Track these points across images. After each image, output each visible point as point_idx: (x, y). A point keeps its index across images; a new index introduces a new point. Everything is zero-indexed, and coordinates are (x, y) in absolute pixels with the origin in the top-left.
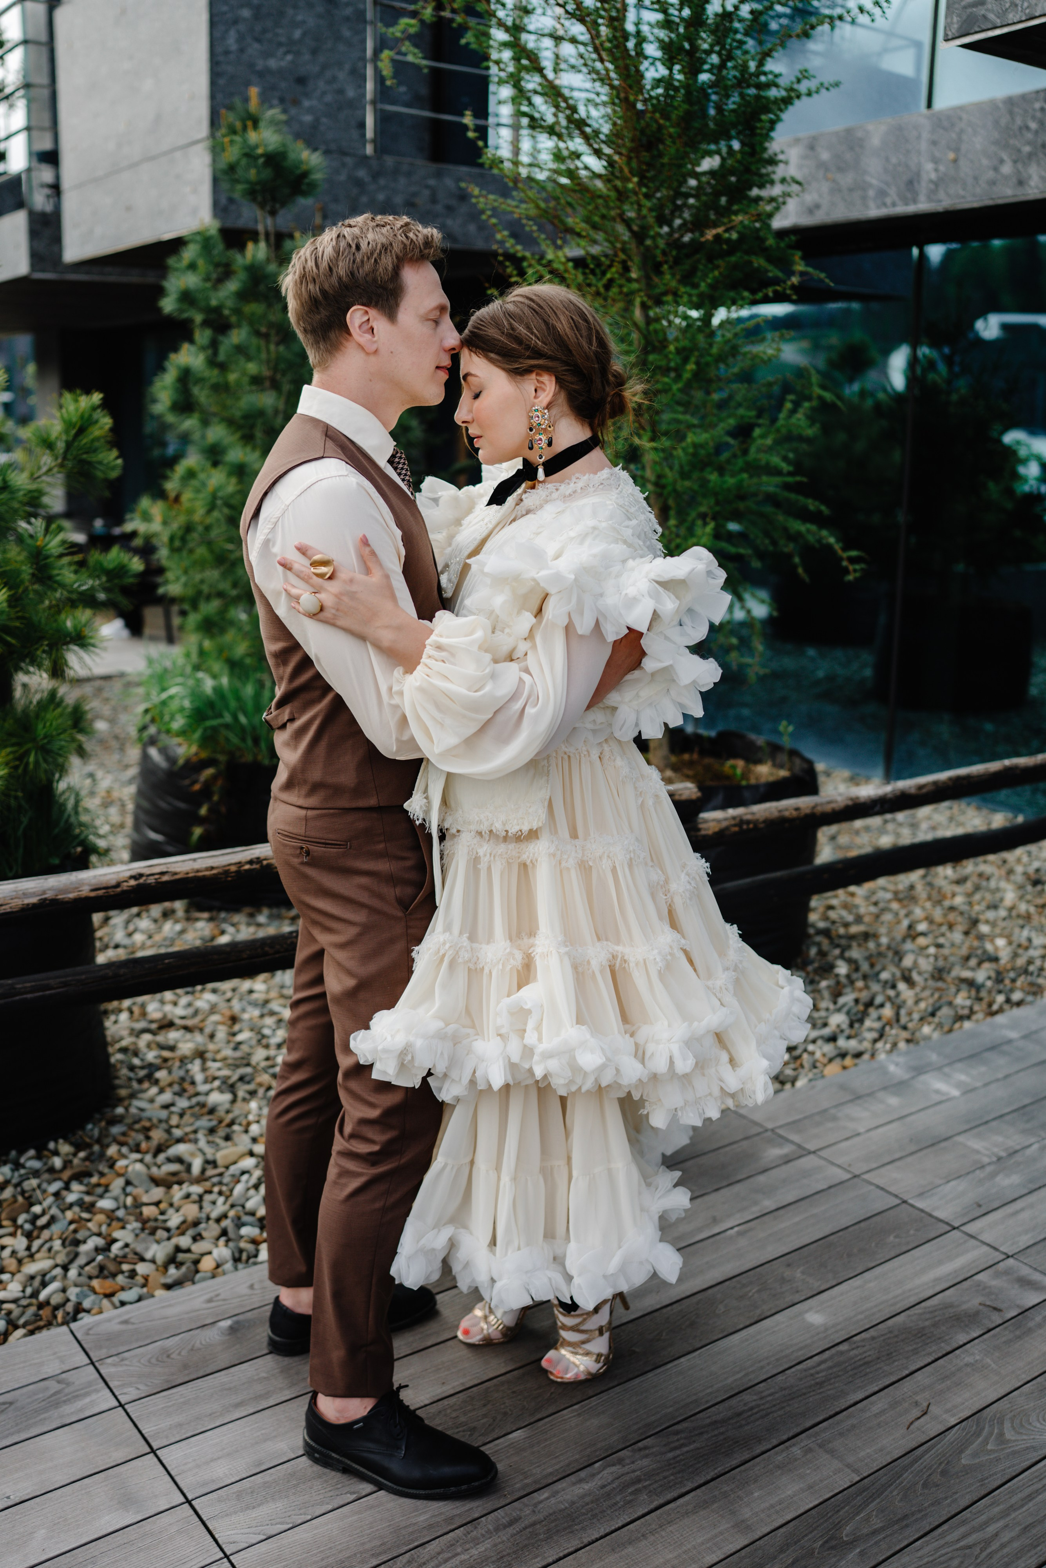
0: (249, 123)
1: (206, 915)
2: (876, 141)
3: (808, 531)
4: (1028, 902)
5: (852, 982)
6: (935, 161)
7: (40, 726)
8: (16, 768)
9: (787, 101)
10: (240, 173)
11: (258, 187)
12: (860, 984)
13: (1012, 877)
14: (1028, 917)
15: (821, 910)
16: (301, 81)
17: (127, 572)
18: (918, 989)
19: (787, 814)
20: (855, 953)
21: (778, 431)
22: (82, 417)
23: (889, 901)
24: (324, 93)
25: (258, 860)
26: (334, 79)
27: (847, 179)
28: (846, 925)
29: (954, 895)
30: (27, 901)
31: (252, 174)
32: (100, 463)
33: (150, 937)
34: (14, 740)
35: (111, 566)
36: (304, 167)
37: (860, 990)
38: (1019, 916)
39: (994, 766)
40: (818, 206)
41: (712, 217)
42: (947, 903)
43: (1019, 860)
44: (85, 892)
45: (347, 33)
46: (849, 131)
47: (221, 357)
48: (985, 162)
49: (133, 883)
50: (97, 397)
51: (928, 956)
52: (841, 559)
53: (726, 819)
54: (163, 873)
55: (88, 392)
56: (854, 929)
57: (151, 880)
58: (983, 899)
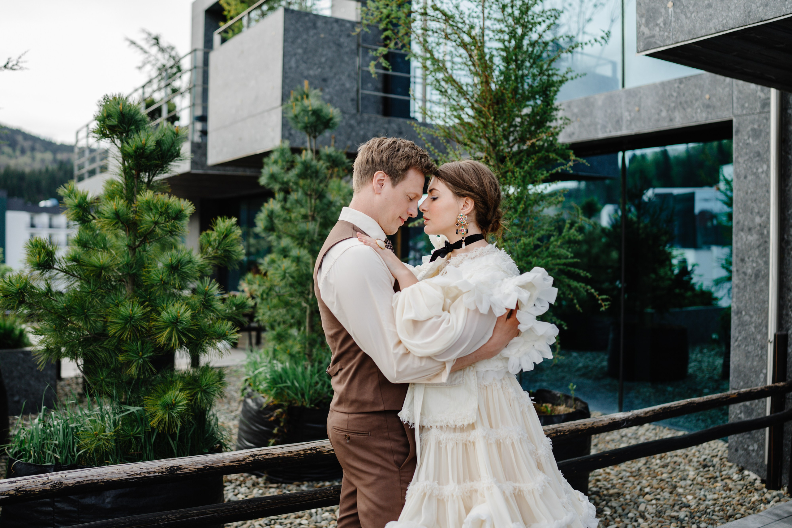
0: (305, 96)
1: (275, 485)
2: (600, 103)
3: (581, 286)
4: (702, 476)
5: (614, 519)
6: (630, 111)
7: (204, 380)
8: (191, 400)
9: (561, 82)
10: (300, 118)
11: (309, 125)
12: (618, 519)
13: (692, 464)
14: (703, 484)
15: (594, 482)
16: (325, 80)
17: (246, 305)
18: (649, 522)
19: (579, 427)
20: (614, 503)
21: (564, 237)
22: (226, 229)
23: (629, 477)
24: (335, 86)
25: (315, 448)
26: (340, 79)
27: (587, 121)
28: (607, 489)
29: (662, 474)
30: (197, 467)
31: (306, 119)
32: (234, 251)
33: (246, 496)
34: (190, 387)
35: (238, 303)
36: (331, 116)
37: (619, 523)
38: (698, 484)
39: (683, 402)
40: (573, 134)
41: (528, 136)
42: (659, 477)
43: (694, 455)
44: (227, 463)
45: (346, 59)
46: (587, 99)
47: (288, 205)
48: (653, 111)
49: (251, 459)
50: (234, 220)
51: (653, 505)
52: (598, 300)
53: (549, 430)
54: (266, 454)
55: (230, 218)
56: (611, 491)
57: (261, 458)
58: (678, 475)
